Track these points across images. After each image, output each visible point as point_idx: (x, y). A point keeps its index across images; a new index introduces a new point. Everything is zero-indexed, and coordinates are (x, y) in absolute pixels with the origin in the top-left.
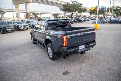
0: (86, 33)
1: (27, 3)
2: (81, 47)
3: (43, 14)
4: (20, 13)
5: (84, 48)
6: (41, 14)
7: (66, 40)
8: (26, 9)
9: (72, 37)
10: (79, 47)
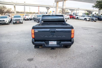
0: (57, 30)
1: (64, 1)
2: (52, 43)
3: (78, 10)
4: (58, 9)
5: (56, 44)
6: (77, 10)
7: (34, 33)
8: (63, 6)
9: (39, 31)
10: (50, 42)
